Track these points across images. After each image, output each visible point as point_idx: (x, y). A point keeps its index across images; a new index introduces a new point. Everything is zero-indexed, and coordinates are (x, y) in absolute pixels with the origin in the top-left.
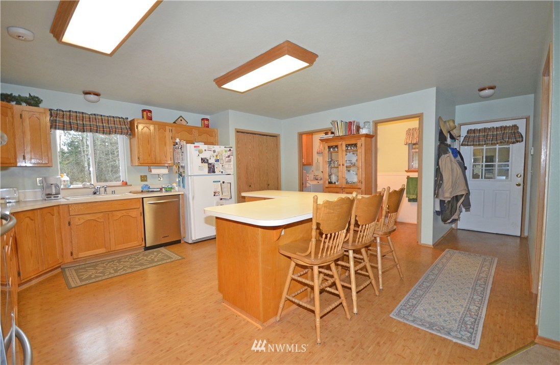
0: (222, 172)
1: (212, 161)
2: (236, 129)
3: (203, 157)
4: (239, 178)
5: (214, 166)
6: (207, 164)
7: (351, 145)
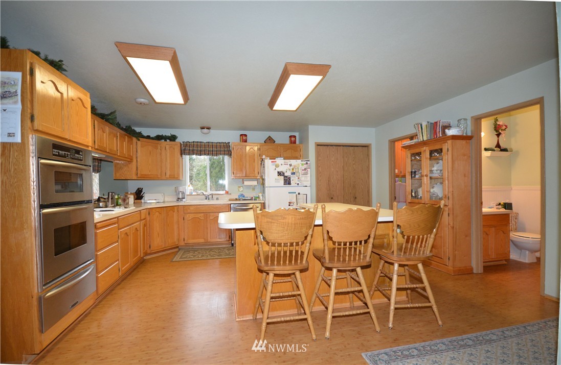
0: (298, 184)
1: (288, 174)
2: (315, 143)
3: (279, 171)
4: (318, 190)
5: (289, 178)
6: (283, 177)
7: (436, 151)
